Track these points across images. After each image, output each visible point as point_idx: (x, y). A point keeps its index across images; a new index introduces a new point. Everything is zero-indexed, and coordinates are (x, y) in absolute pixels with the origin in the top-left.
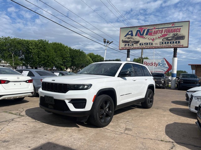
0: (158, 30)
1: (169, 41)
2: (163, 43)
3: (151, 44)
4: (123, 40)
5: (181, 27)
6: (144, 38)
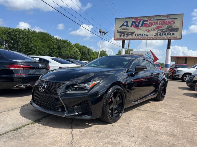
0: (153, 22)
1: (164, 33)
2: (157, 35)
3: (146, 35)
4: (118, 31)
5: (176, 20)
6: (140, 29)
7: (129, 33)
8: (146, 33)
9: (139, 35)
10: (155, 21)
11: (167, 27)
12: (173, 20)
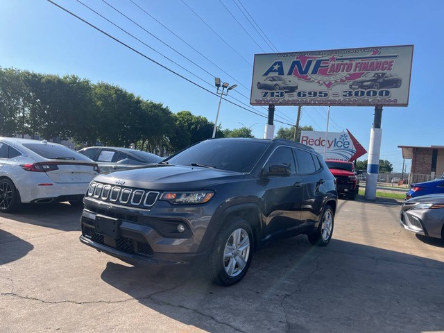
0: (341, 64)
1: (366, 89)
2: (350, 94)
3: (323, 95)
4: (259, 83)
5: (394, 60)
6: (310, 79)
7: (285, 88)
8: (324, 88)
9: (307, 93)
10: (345, 62)
11: (374, 76)
12: (388, 60)
